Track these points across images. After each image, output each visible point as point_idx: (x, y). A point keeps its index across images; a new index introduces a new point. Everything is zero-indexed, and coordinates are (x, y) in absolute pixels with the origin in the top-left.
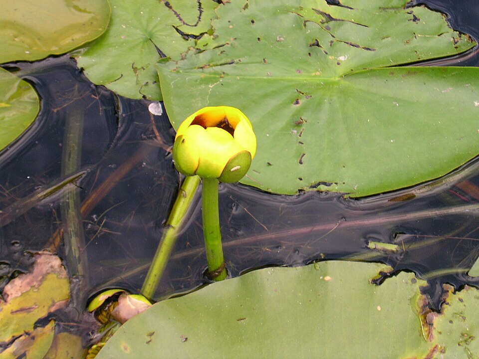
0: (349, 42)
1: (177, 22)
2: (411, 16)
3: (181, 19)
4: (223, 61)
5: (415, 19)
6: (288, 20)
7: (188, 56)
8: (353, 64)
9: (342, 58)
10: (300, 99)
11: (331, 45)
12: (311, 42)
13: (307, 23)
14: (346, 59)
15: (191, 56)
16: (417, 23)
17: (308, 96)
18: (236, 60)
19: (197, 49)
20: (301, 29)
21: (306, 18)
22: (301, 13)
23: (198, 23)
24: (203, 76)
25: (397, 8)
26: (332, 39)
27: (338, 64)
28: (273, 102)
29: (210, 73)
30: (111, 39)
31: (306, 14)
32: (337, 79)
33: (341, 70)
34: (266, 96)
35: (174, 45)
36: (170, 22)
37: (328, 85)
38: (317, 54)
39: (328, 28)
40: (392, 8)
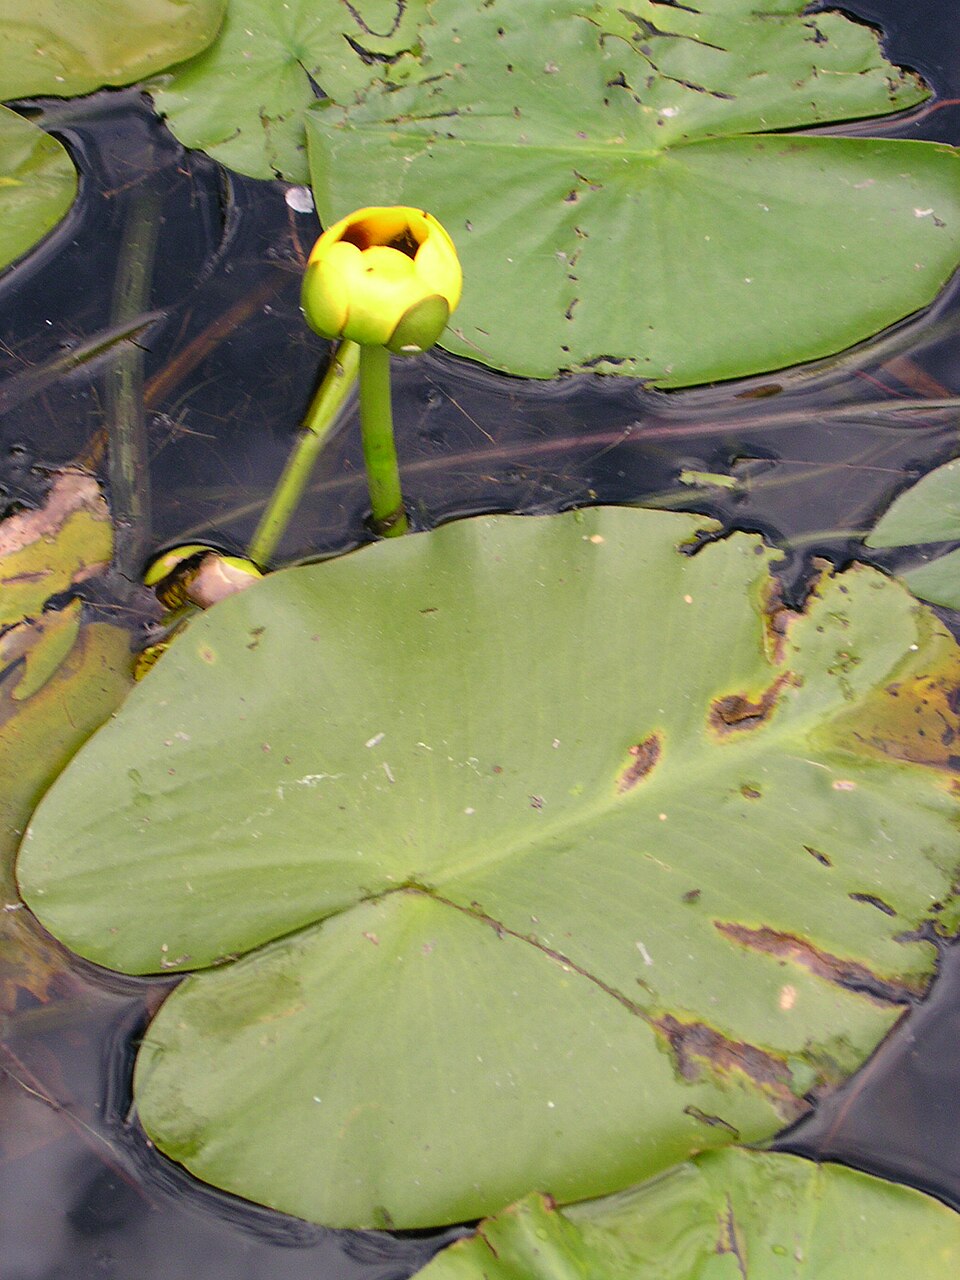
0: (684, 79)
1: (353, 28)
2: (812, 32)
3: (361, 22)
4: (436, 110)
5: (819, 38)
6: (569, 32)
7: (369, 97)
8: (689, 124)
9: (667, 112)
10: (580, 190)
11: (649, 85)
12: (611, 77)
13: (607, 40)
14: (675, 113)
15: (375, 97)
16: (822, 47)
17: (596, 185)
18: (462, 109)
19: (389, 84)
20: (594, 49)
21: (605, 31)
22: (598, 18)
23: (393, 30)
24: (395, 137)
25: (786, 14)
26: (653, 72)
27: (660, 123)
28: (526, 196)
29: (409, 133)
30: (223, 59)
31: (608, 20)
32: (655, 153)
33: (665, 136)
34: (513, 182)
35: (345, 74)
36: (339, 27)
37: (635, 164)
38: (620, 102)
39: (646, 51)
40: (778, 14)
